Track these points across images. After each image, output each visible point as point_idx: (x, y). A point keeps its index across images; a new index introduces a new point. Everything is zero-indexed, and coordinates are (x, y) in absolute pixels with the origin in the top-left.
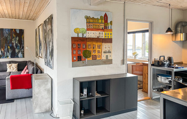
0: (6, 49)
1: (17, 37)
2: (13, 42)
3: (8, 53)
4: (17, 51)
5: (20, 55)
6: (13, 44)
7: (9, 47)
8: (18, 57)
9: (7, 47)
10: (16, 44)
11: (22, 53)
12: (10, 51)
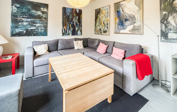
0: (68, 27)
1: (77, 16)
2: (74, 20)
3: (69, 31)
4: (77, 29)
5: (79, 32)
6: (74, 22)
7: (70, 25)
8: (77, 34)
9: (68, 25)
10: (76, 22)
11: (80, 31)
12: (71, 29)
